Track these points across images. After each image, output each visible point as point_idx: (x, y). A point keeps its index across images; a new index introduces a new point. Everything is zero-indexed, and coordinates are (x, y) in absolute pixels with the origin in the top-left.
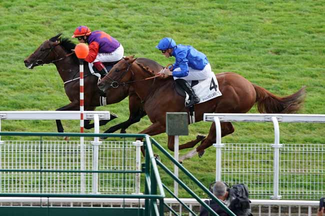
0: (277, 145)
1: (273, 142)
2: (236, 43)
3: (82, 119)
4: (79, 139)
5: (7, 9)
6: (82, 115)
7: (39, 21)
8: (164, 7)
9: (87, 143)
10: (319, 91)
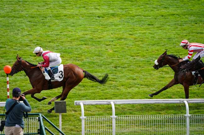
0: (114, 116)
1: (111, 114)
2: (94, 63)
8: (56, 45)
10: (137, 87)
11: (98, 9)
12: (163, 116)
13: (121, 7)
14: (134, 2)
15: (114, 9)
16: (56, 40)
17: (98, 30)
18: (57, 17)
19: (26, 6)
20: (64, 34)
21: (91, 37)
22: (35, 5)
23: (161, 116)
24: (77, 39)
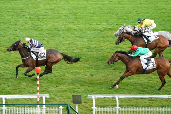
0: (118, 107)
1: (116, 106)
3: (38, 98)
4: (37, 106)
5: (4, 54)
6: (38, 96)
7: (18, 58)
8: (68, 51)
9: (40, 108)
10: (133, 85)
11: (99, 25)
12: (154, 108)
13: (117, 23)
14: (126, 20)
15: (111, 25)
16: (69, 48)
17: (100, 40)
18: (68, 30)
19: (45, 22)
20: (74, 44)
21: (95, 46)
22: (51, 21)
23: (152, 108)
24: (85, 47)
